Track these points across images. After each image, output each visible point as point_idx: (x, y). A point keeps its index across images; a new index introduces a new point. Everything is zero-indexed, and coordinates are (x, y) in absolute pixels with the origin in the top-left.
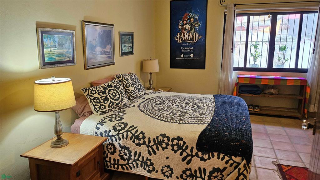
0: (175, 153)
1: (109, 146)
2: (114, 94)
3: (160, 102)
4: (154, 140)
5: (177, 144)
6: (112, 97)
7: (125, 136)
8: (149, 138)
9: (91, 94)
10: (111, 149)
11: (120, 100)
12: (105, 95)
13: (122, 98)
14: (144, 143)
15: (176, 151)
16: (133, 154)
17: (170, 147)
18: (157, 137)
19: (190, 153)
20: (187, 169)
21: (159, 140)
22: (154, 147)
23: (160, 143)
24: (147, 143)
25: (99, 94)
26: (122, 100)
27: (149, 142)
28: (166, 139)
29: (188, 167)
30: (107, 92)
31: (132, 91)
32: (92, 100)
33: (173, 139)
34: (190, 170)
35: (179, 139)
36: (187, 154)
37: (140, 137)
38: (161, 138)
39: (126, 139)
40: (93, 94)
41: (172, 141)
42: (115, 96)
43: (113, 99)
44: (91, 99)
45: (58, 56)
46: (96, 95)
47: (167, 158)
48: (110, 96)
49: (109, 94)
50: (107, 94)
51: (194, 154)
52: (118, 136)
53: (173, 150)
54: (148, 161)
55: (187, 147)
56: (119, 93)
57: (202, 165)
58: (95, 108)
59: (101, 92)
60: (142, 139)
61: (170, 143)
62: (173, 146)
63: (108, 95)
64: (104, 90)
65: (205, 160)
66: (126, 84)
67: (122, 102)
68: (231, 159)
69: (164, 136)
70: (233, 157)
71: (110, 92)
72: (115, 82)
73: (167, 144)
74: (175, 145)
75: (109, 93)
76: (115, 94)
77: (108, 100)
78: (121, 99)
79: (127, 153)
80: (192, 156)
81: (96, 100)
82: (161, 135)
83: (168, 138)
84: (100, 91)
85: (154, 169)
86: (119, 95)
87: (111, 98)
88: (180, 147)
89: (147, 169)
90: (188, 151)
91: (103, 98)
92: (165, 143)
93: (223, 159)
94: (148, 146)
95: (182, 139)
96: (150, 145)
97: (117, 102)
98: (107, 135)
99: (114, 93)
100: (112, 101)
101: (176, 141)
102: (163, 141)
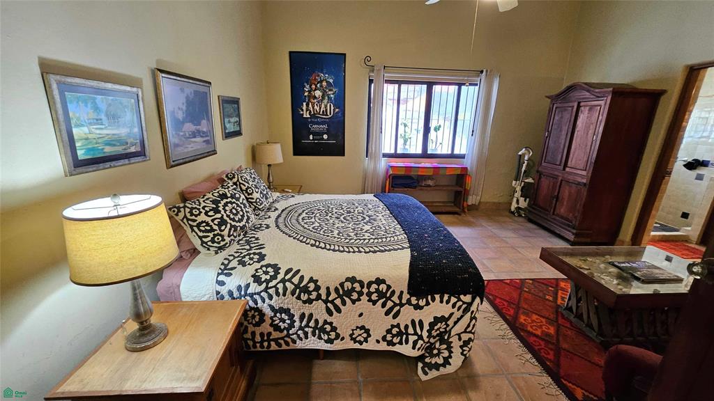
0: (374, 304)
1: (249, 313)
2: (234, 211)
3: (306, 213)
4: (336, 290)
5: (377, 291)
6: (232, 216)
7: (281, 291)
8: (328, 289)
9: (191, 215)
10: (253, 317)
11: (245, 220)
12: (219, 216)
13: (247, 216)
14: (319, 297)
15: (374, 303)
16: (296, 318)
17: (364, 298)
18: (342, 285)
19: (398, 302)
20: (393, 326)
21: (346, 289)
22: (338, 302)
23: (348, 293)
24: (324, 297)
25: (206, 213)
26: (248, 218)
27: (328, 294)
28: (357, 285)
29: (395, 322)
30: (221, 209)
31: (258, 200)
32: (195, 229)
33: (370, 284)
34: (398, 326)
35: (379, 281)
36: (393, 304)
37: (311, 289)
38: (348, 285)
39: (284, 295)
40: (196, 216)
41: (368, 288)
42: (236, 215)
43: (233, 220)
44: (191, 227)
45: (108, 144)
46: (202, 217)
47: (361, 315)
48: (228, 216)
49: (225, 213)
50: (223, 212)
51: (404, 301)
52: (267, 292)
53: (370, 300)
54: (327, 326)
55: (393, 292)
56: (241, 207)
57: (417, 315)
58: (203, 242)
59: (211, 210)
60: (313, 291)
61: (365, 290)
62: (369, 294)
63: (225, 215)
64: (215, 206)
65: (421, 308)
66: (247, 189)
67: (249, 223)
68: (459, 300)
69: (352, 280)
70: (462, 297)
71: (227, 208)
72: (229, 187)
73: (360, 294)
74: (374, 293)
75: (225, 211)
76: (236, 210)
77: (225, 223)
78: (246, 218)
79: (286, 317)
80: (401, 305)
81: (204, 226)
82: (348, 279)
83: (361, 283)
84: (207, 209)
85: (338, 336)
86: (242, 210)
87: (231, 219)
88: (381, 295)
89: (326, 337)
90: (395, 298)
91: (216, 222)
92: (356, 291)
93: (448, 302)
94: (326, 302)
95: (383, 282)
96: (330, 299)
97: (241, 224)
98: (243, 293)
99: (233, 208)
100: (233, 223)
101: (374, 286)
102: (353, 289)
